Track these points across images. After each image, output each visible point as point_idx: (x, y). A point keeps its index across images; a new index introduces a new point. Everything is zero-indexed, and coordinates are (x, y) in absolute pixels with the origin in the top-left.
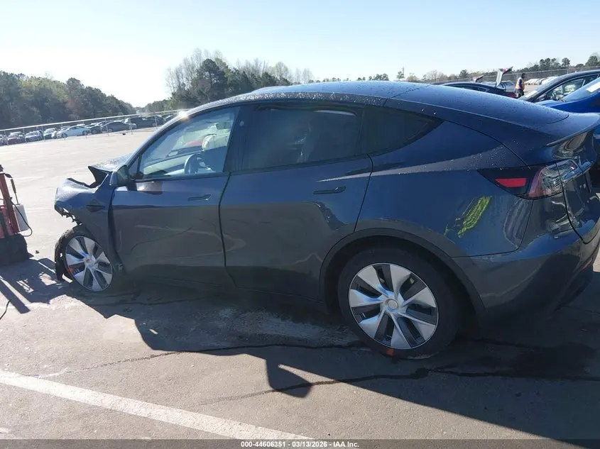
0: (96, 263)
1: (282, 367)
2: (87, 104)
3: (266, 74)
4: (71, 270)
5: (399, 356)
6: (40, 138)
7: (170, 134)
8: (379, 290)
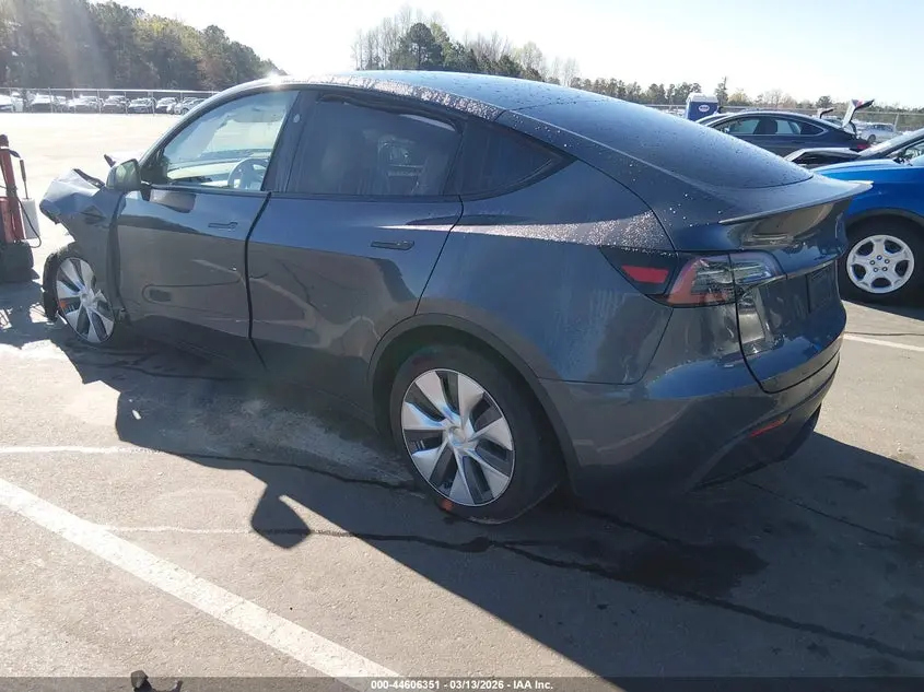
0: (94, 301)
1: (286, 499)
2: (229, 70)
3: (506, 59)
4: (62, 306)
5: (457, 514)
6: (149, 111)
7: (205, 120)
8: (442, 411)
